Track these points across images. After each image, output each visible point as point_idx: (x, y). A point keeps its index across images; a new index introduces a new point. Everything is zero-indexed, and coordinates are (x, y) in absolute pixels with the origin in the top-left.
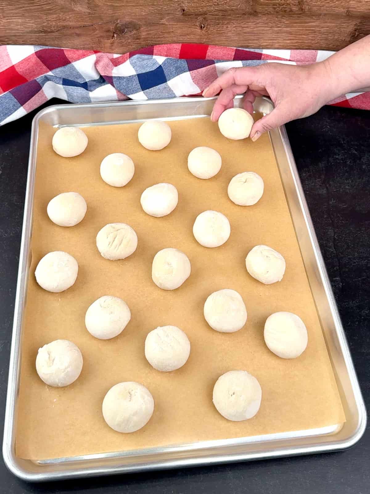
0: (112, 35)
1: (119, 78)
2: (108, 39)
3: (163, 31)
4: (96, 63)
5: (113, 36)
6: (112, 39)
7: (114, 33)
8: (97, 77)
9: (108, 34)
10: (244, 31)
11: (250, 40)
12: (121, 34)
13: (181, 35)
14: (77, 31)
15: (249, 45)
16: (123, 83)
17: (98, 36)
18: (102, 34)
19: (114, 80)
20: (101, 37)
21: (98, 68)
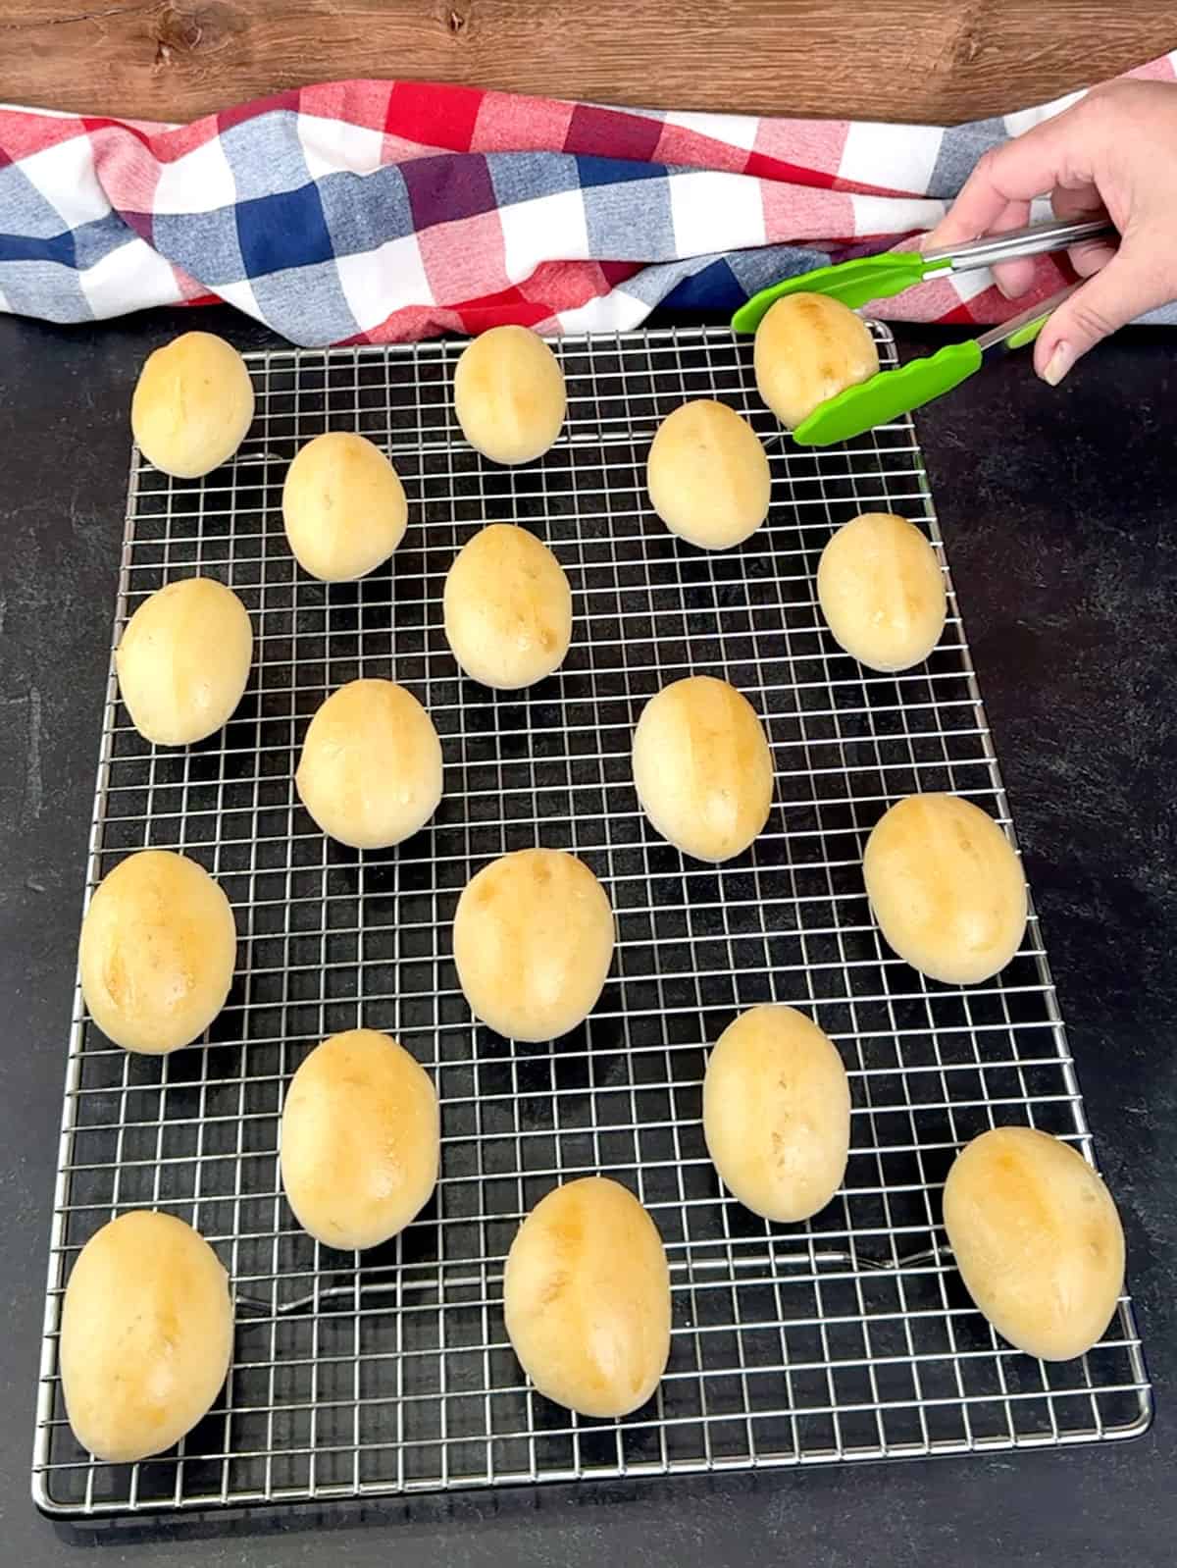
0: (155, 48)
1: (174, 220)
2: (142, 66)
3: (325, 39)
4: (100, 158)
5: (161, 55)
6: (157, 63)
7: (162, 44)
8: (101, 212)
10: (598, 38)
12: (186, 46)
13: (388, 52)
14: (38, 38)
16: (186, 242)
17: (108, 53)
18: (120, 48)
19: (155, 229)
21: (103, 182)
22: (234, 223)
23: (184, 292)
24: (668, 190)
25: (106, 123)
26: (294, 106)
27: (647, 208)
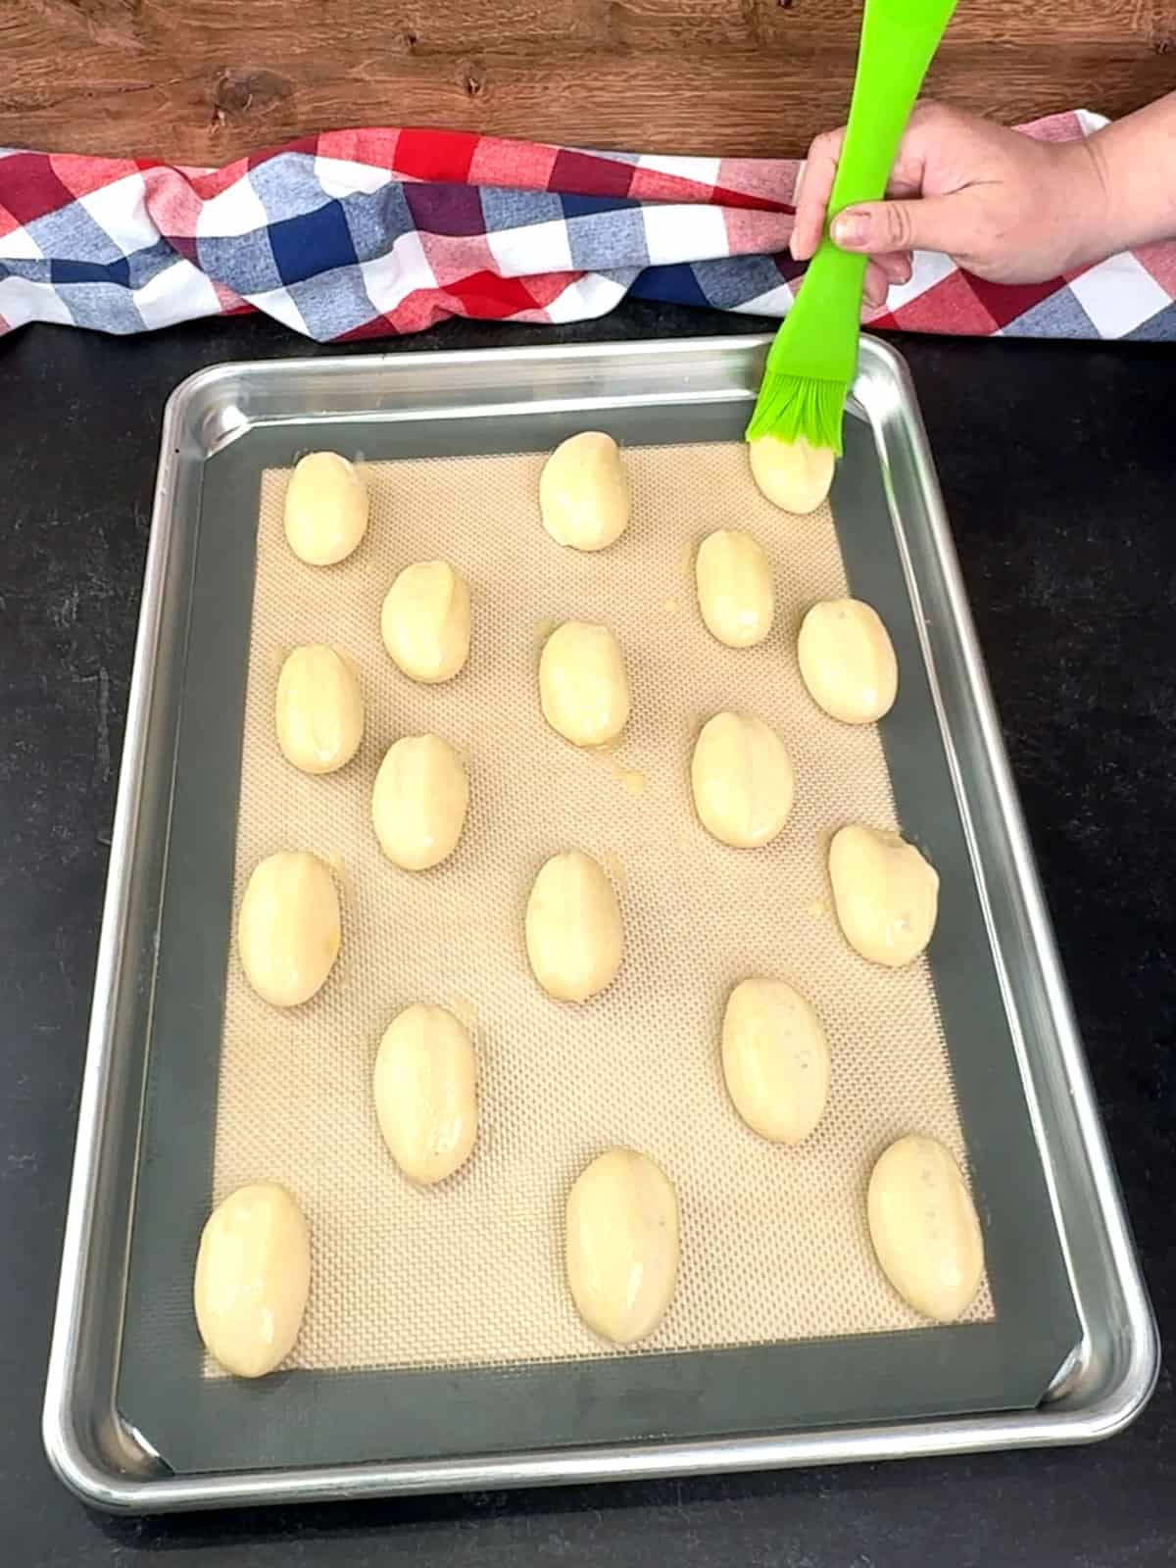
0: (211, 112)
1: (216, 241)
2: (201, 127)
3: (360, 101)
4: (149, 195)
5: (216, 117)
6: (213, 124)
7: (217, 107)
8: (151, 240)
9: (203, 110)
10: (596, 100)
11: (618, 125)
12: (238, 110)
13: (414, 113)
14: (112, 104)
15: (615, 140)
16: (228, 260)
17: (172, 116)
18: (181, 112)
19: (199, 251)
20: (181, 118)
21: (152, 213)
22: (267, 240)
23: (222, 302)
24: (642, 219)
25: (155, 164)
26: (311, 150)
27: (624, 233)
